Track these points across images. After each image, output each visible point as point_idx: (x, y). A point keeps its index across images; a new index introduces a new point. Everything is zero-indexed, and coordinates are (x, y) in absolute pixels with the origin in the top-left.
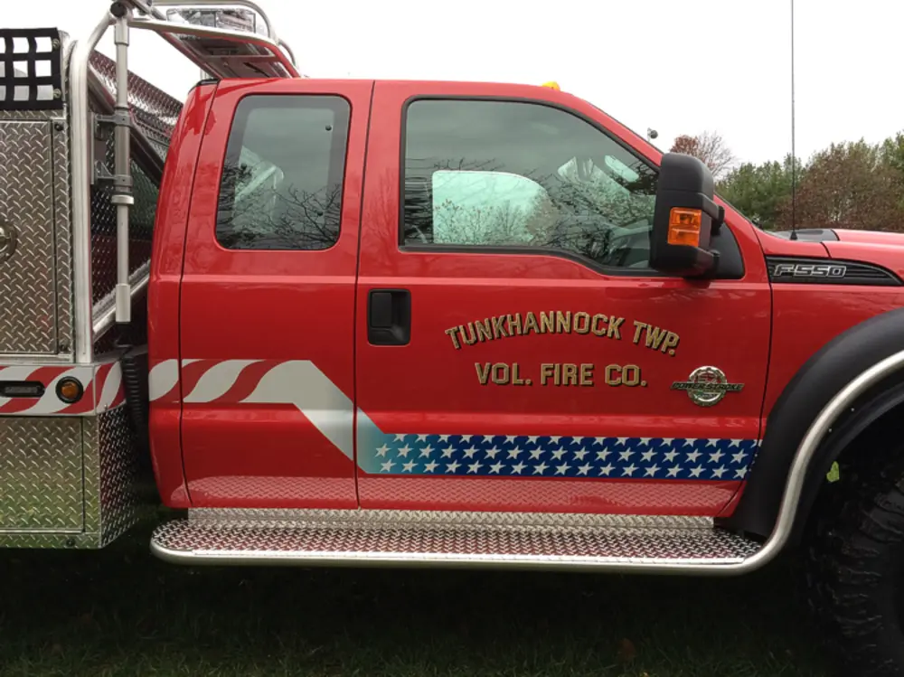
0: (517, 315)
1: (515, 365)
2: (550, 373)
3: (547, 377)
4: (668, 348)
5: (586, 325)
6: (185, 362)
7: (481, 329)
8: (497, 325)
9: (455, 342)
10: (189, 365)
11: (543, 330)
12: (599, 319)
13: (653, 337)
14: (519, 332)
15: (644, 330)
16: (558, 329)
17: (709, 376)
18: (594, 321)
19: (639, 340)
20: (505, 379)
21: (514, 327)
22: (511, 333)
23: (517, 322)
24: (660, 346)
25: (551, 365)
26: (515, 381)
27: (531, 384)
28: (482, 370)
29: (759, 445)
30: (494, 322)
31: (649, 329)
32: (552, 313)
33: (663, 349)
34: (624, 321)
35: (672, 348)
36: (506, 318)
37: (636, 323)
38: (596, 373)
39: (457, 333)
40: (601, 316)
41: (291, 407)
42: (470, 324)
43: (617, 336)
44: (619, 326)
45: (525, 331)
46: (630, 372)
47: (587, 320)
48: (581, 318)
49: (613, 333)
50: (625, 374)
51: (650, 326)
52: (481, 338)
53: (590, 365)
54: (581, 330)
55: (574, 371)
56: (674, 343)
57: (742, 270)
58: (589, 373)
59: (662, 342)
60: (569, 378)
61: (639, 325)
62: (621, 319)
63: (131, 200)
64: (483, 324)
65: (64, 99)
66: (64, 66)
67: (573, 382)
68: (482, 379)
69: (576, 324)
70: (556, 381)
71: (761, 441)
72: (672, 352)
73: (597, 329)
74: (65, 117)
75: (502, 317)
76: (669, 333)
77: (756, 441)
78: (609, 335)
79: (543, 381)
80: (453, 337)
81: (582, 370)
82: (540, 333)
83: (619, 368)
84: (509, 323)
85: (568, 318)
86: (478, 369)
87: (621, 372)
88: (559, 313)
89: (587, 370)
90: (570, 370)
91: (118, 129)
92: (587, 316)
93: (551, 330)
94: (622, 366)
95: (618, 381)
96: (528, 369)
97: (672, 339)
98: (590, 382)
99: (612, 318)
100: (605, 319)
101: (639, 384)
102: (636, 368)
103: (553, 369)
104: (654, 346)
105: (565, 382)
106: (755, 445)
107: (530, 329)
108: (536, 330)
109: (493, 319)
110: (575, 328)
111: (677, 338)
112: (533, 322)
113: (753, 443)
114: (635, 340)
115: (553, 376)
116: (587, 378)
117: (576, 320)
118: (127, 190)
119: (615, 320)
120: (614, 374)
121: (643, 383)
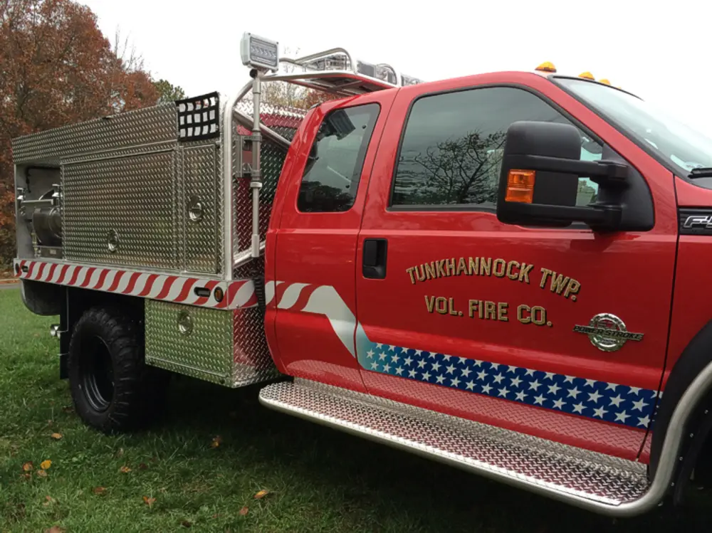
0: (453, 259)
1: (451, 299)
2: (475, 307)
3: (473, 311)
4: (571, 293)
5: (503, 269)
6: (278, 283)
7: (429, 270)
8: (439, 267)
9: (412, 279)
10: (279, 285)
11: (470, 273)
12: (513, 265)
13: (557, 282)
14: (454, 273)
15: (549, 276)
16: (482, 273)
17: (607, 323)
18: (509, 266)
19: (544, 285)
20: (444, 310)
21: (451, 269)
22: (448, 274)
23: (453, 265)
24: (562, 292)
25: (476, 301)
26: (451, 311)
27: (463, 315)
28: (429, 301)
29: (660, 396)
30: (437, 264)
31: (554, 276)
32: (477, 258)
33: (566, 294)
34: (533, 268)
35: (574, 294)
36: (445, 262)
37: (542, 269)
38: (510, 310)
39: (414, 272)
40: (515, 262)
41: (324, 317)
42: (422, 266)
43: (527, 280)
44: (528, 272)
45: (458, 273)
46: (537, 312)
47: (503, 265)
48: (499, 264)
49: (524, 277)
50: (534, 314)
51: (554, 273)
52: (428, 277)
53: (505, 304)
54: (499, 274)
55: (493, 307)
56: (575, 289)
57: (652, 222)
58: (505, 311)
59: (564, 289)
60: (490, 314)
61: (546, 271)
62: (530, 266)
63: (260, 185)
64: (430, 265)
65: (220, 131)
66: (221, 112)
67: (493, 317)
68: (430, 308)
69: (495, 268)
70: (480, 315)
71: (661, 393)
72: (573, 297)
73: (511, 273)
74: (220, 141)
75: (442, 261)
76: (571, 280)
77: (656, 392)
78: (520, 279)
79: (470, 314)
80: (411, 275)
81: (499, 307)
82: (468, 275)
83: (528, 308)
84: (447, 267)
85: (489, 262)
86: (427, 300)
87: (530, 312)
88: (483, 259)
89: (502, 308)
90: (490, 306)
91: (254, 143)
92: (504, 262)
93: (476, 273)
94: (531, 307)
95: (527, 320)
96: (461, 304)
97: (573, 286)
98: (505, 318)
99: (524, 264)
100: (518, 265)
101: (546, 323)
102: (542, 309)
103: (478, 304)
104: (558, 291)
105: (486, 316)
106: (655, 396)
107: (462, 271)
108: (465, 272)
109: (437, 262)
110: (494, 272)
111: (578, 284)
112: (464, 266)
113: (654, 393)
114: (542, 285)
115: (478, 310)
116: (503, 314)
117: (495, 265)
118: (258, 179)
119: (526, 266)
120: (525, 313)
121: (549, 323)
